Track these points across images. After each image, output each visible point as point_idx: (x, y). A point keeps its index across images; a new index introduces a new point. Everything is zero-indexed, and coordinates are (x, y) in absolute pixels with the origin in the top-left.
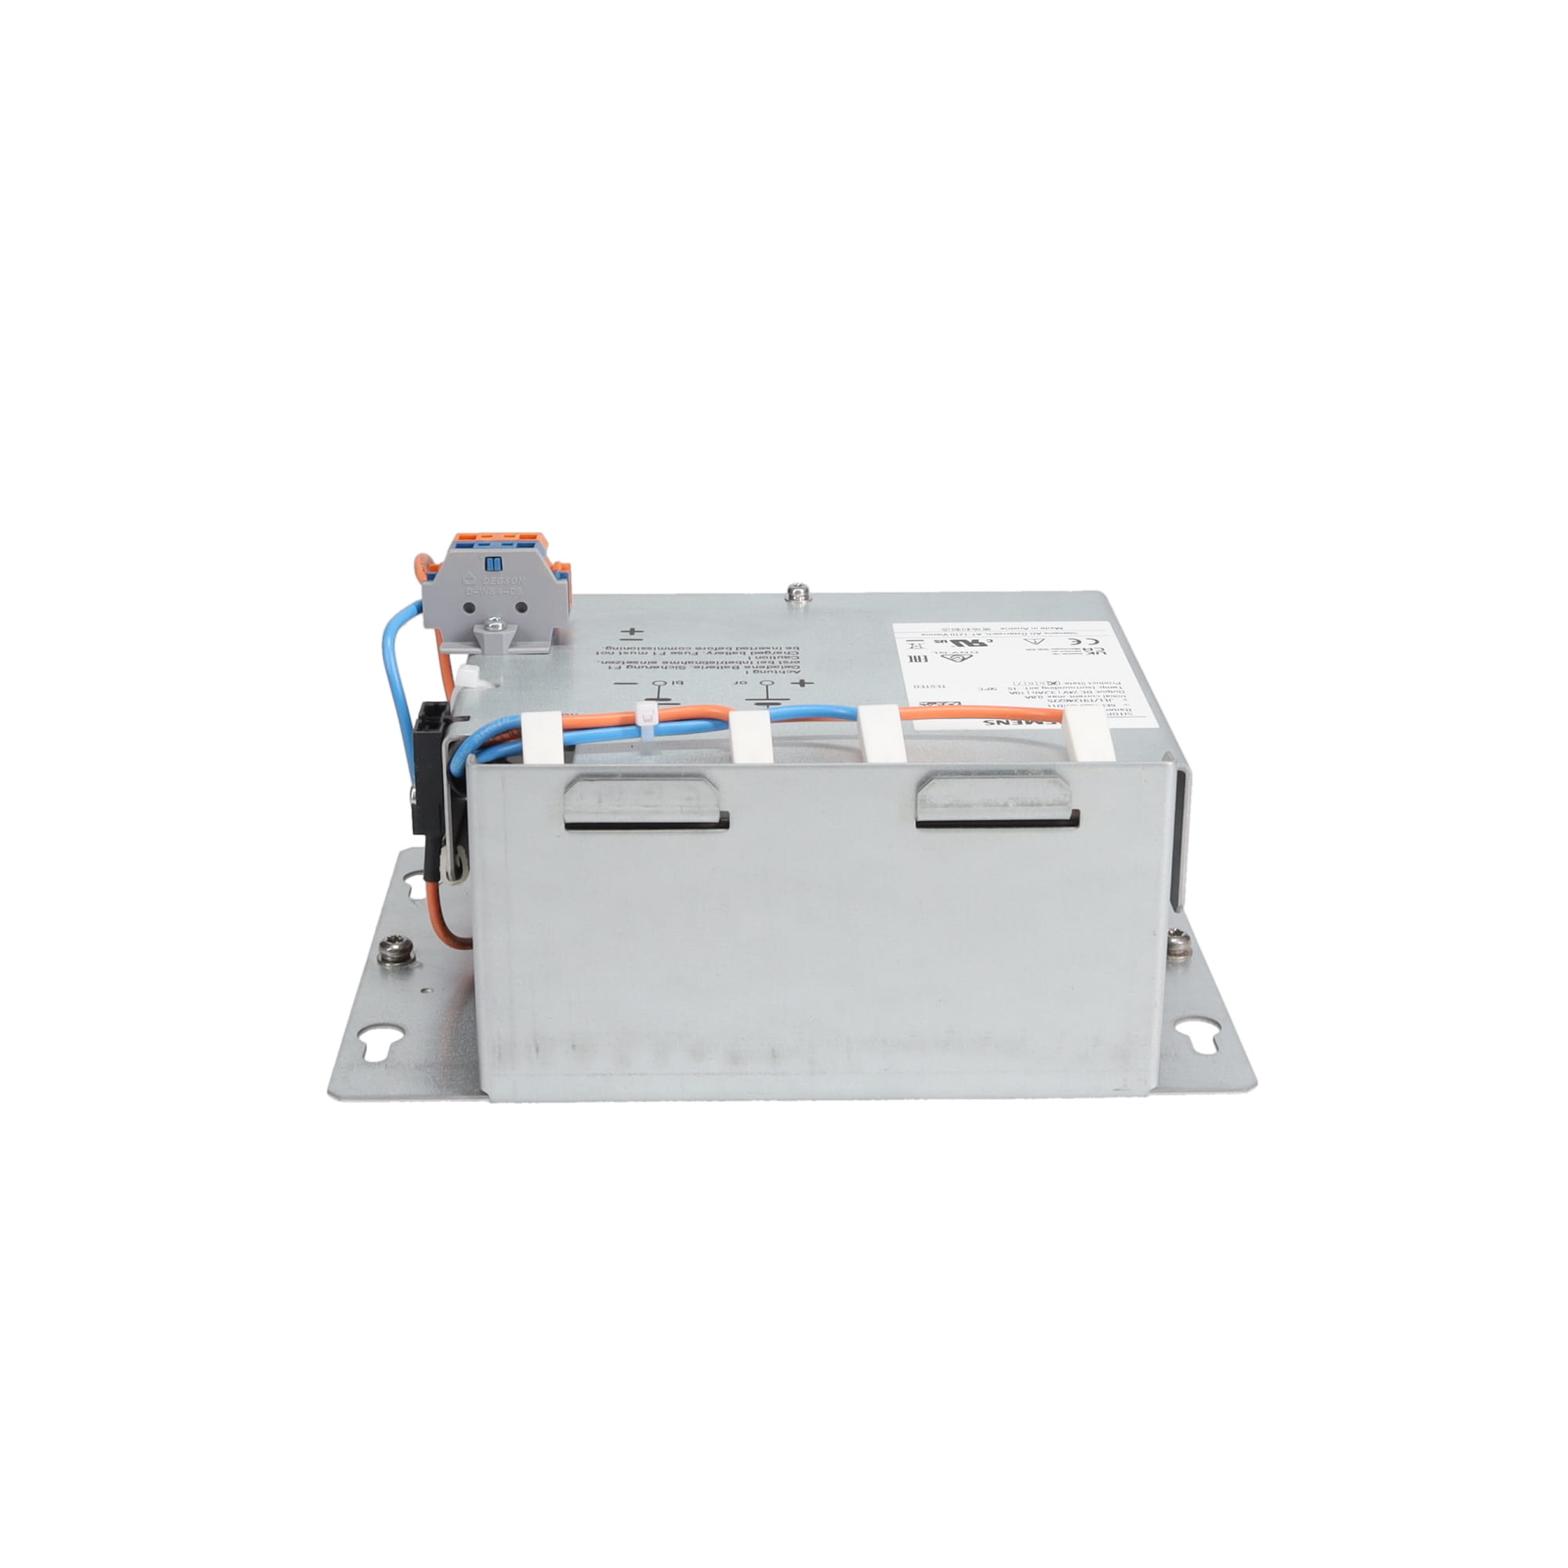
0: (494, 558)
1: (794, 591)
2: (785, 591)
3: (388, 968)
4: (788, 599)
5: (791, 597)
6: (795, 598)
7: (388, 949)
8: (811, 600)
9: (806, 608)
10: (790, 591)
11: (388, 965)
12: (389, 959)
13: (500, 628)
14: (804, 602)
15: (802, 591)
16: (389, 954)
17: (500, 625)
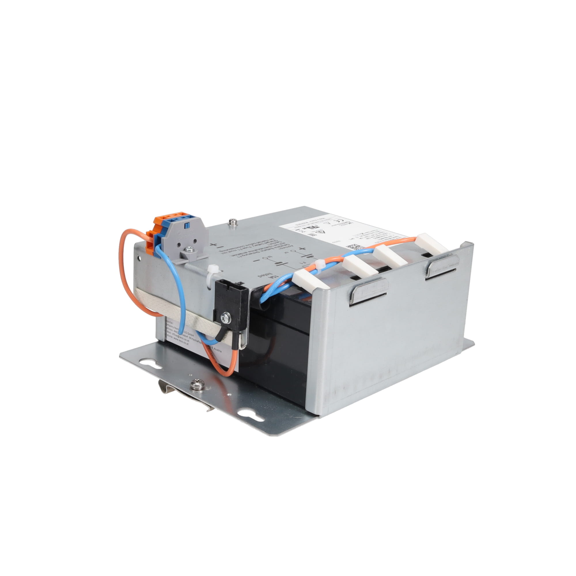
0: (187, 223)
1: (231, 221)
2: (228, 222)
3: (194, 392)
4: (229, 224)
5: (230, 224)
6: (232, 224)
7: (194, 385)
8: (238, 225)
9: (236, 228)
10: (230, 221)
11: (193, 391)
12: (194, 389)
13: (192, 251)
14: (235, 226)
15: (235, 221)
16: (194, 387)
17: (192, 250)
